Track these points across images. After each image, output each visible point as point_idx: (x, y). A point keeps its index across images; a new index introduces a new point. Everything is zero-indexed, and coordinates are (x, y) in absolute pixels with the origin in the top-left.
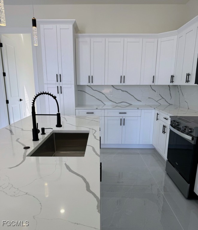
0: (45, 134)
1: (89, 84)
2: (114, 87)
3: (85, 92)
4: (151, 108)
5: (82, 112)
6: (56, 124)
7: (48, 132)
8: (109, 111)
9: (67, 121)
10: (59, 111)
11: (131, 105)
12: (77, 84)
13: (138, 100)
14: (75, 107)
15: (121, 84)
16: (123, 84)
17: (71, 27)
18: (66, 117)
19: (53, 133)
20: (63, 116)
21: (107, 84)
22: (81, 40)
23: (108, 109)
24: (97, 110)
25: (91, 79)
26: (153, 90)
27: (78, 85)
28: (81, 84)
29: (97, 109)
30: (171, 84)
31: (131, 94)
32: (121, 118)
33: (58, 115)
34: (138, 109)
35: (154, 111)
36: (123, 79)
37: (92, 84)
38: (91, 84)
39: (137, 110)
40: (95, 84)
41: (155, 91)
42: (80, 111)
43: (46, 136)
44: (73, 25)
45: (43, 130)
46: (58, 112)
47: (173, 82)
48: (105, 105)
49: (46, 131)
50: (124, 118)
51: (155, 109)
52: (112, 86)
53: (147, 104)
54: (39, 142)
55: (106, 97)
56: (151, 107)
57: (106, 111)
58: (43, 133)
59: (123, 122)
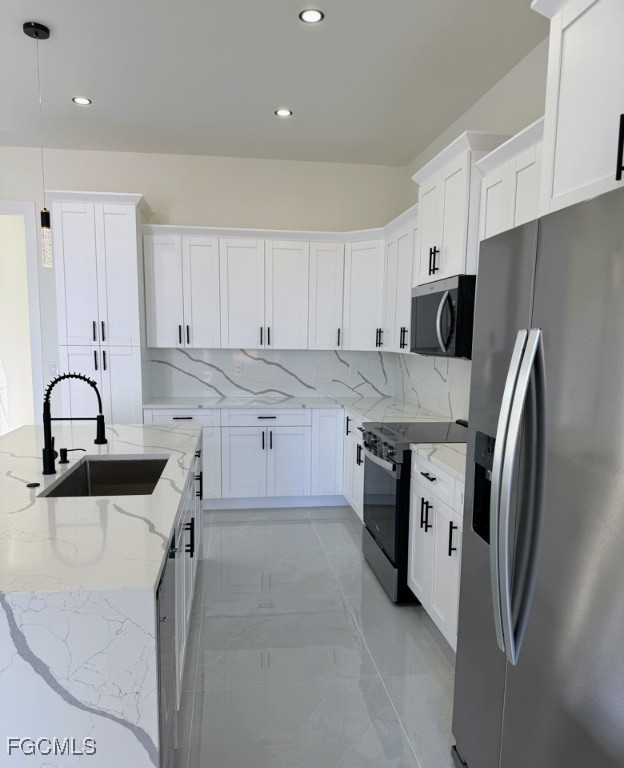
0: (68, 462)
1: (181, 346)
2: (246, 354)
3: (170, 365)
4: (335, 405)
5: (163, 415)
6: (95, 436)
7: (74, 458)
8: (232, 412)
9: (118, 435)
10: (101, 411)
11: (290, 397)
12: (149, 345)
13: (308, 387)
14: (144, 403)
15: (262, 347)
16: (267, 347)
17: (131, 210)
18: (115, 427)
19: (85, 462)
20: (110, 426)
21: (227, 347)
22: (157, 239)
23: (228, 408)
24: (201, 412)
25: (184, 333)
26: (341, 361)
27: (152, 349)
28: (160, 344)
29: (200, 407)
30: (378, 349)
31: (291, 371)
32: (264, 429)
33: (100, 420)
34: (304, 406)
35: (341, 412)
36: (266, 335)
37: (187, 346)
38: (184, 345)
39: (301, 411)
40: (195, 346)
41: (348, 366)
42: (155, 413)
43: (69, 466)
44: (138, 207)
45: (64, 452)
46: (98, 414)
47: (380, 344)
48: (224, 397)
49: (69, 456)
50: (270, 429)
51: (343, 406)
52: (242, 350)
53: (329, 396)
54: (57, 476)
55: (227, 378)
56: (336, 402)
57: (225, 413)
58: (64, 460)
59: (267, 441)
